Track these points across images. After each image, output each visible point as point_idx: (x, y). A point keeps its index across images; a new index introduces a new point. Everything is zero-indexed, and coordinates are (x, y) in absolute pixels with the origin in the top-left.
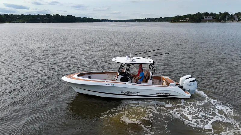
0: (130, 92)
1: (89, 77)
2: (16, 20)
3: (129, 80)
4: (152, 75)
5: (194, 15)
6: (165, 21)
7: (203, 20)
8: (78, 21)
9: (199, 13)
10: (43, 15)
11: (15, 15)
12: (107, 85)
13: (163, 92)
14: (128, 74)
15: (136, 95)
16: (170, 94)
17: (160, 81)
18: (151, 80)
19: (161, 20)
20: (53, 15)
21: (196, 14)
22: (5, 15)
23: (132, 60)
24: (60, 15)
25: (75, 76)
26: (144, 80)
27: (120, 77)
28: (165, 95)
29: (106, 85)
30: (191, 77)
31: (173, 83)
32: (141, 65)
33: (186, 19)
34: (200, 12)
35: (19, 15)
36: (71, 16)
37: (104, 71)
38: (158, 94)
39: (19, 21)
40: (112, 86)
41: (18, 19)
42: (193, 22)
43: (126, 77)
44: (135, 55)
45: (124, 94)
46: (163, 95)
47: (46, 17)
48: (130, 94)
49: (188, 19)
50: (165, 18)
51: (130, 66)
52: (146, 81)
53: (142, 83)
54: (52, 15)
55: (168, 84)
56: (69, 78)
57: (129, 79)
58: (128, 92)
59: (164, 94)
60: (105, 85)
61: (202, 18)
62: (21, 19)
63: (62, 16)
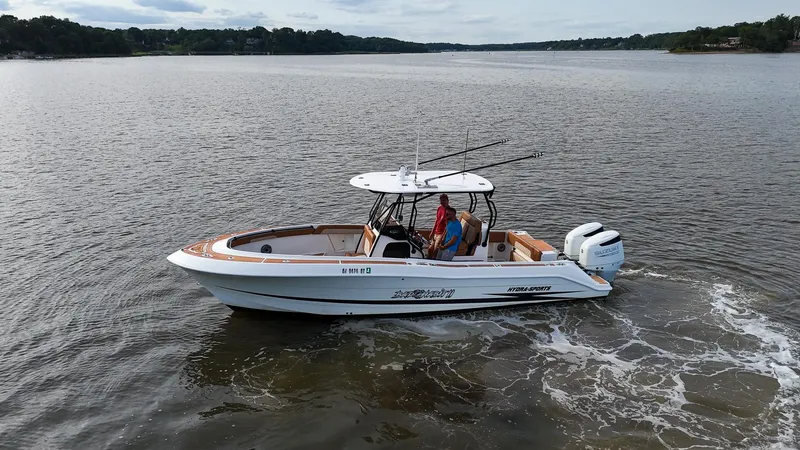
0: (423, 292)
1: (267, 249)
2: (162, 48)
3: (414, 252)
4: (490, 227)
5: (759, 25)
6: (652, 49)
7: (794, 43)
8: (351, 49)
9: (781, 20)
10: (244, 32)
11: (161, 32)
12: (348, 274)
13: (528, 285)
14: (411, 229)
15: (444, 298)
16: (549, 288)
17: (501, 248)
18: (484, 245)
19: (635, 43)
20: (274, 30)
21: (770, 23)
22: (133, 31)
23: (426, 182)
24: (295, 31)
25: (221, 246)
26: (464, 247)
27: (386, 241)
28: (534, 291)
29: (344, 275)
30: (600, 230)
31: (552, 252)
32: (444, 197)
33: (729, 41)
34: (786, 15)
35: (172, 31)
36: (328, 32)
37: (316, 225)
38: (514, 292)
39: (170, 50)
40: (365, 274)
41: (168, 43)
42: (754, 52)
43: (403, 240)
44: (424, 164)
45: (403, 299)
46: (527, 292)
47: (251, 37)
48: (423, 299)
49: (735, 41)
50: (650, 38)
51: (415, 201)
52: (470, 251)
53: (455, 258)
54: (270, 29)
55: (537, 256)
56: (200, 255)
57: (414, 247)
58: (417, 293)
59: (531, 289)
60: (341, 274)
61: (791, 37)
62: (178, 44)
63: (301, 34)
